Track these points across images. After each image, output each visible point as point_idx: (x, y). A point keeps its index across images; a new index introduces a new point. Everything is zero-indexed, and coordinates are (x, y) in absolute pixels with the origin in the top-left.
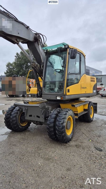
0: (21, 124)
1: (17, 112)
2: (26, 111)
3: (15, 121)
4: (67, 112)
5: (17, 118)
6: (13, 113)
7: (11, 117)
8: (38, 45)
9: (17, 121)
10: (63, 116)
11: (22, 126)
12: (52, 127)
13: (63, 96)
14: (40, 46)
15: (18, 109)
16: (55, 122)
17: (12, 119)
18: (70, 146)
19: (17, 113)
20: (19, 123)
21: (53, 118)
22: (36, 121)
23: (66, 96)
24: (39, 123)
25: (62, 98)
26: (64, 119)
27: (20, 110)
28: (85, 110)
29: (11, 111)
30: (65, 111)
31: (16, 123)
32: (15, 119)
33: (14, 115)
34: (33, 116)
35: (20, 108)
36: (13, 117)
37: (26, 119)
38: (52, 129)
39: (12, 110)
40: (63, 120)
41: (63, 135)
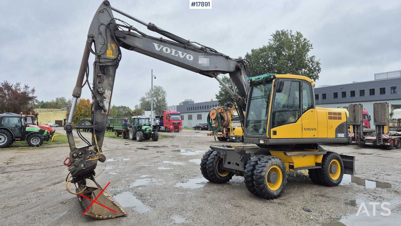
0: (219, 174)
1: (214, 157)
2: (224, 157)
3: (212, 168)
4: (270, 159)
5: (214, 165)
6: (209, 158)
7: (208, 163)
8: (241, 74)
9: (214, 168)
10: (263, 163)
11: (221, 177)
12: (249, 177)
13: (267, 139)
14: (243, 75)
15: (215, 154)
16: (252, 170)
17: (208, 165)
18: (271, 202)
19: (214, 159)
20: (217, 172)
21: (251, 166)
22: (236, 170)
23: (270, 139)
24: (238, 172)
25: (265, 141)
26: (264, 167)
27: (218, 155)
28: (317, 164)
29: (208, 156)
30: (266, 158)
31: (213, 171)
32: (211, 165)
33: (211, 161)
34: (231, 163)
35: (219, 153)
36: (210, 163)
37: (224, 167)
38: (250, 179)
39: (210, 154)
40: (261, 168)
41: (261, 186)
